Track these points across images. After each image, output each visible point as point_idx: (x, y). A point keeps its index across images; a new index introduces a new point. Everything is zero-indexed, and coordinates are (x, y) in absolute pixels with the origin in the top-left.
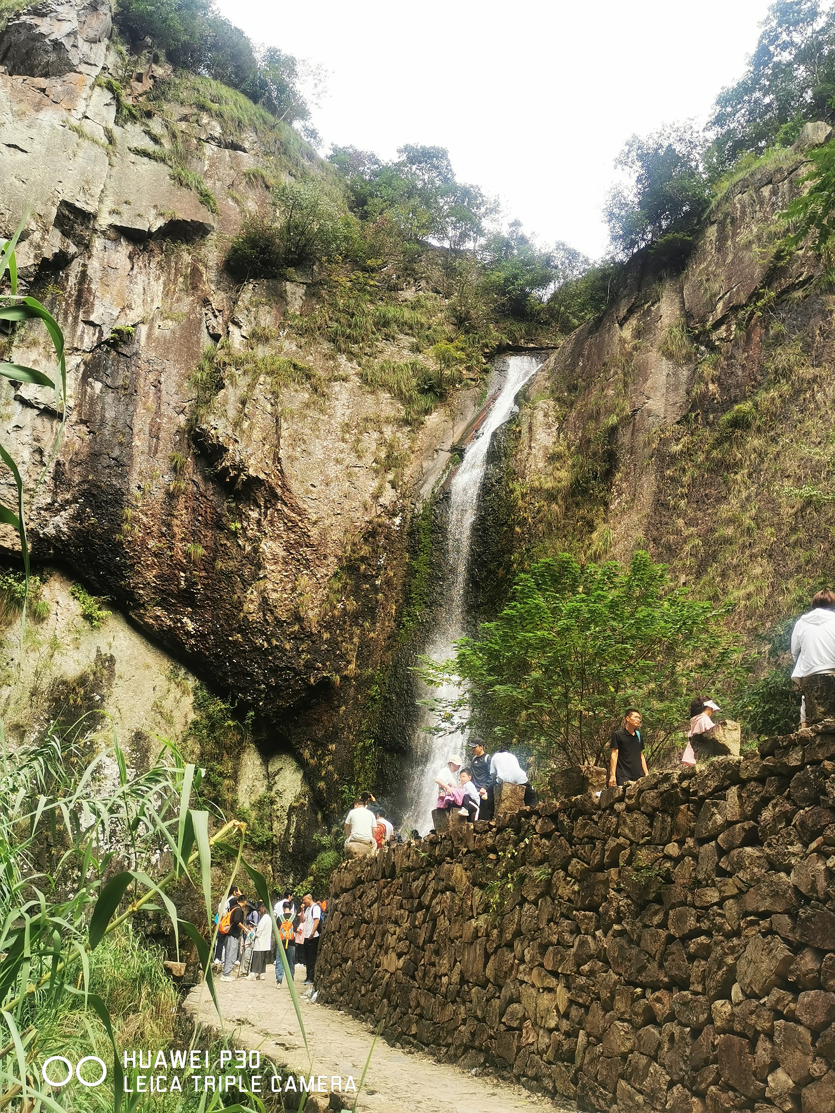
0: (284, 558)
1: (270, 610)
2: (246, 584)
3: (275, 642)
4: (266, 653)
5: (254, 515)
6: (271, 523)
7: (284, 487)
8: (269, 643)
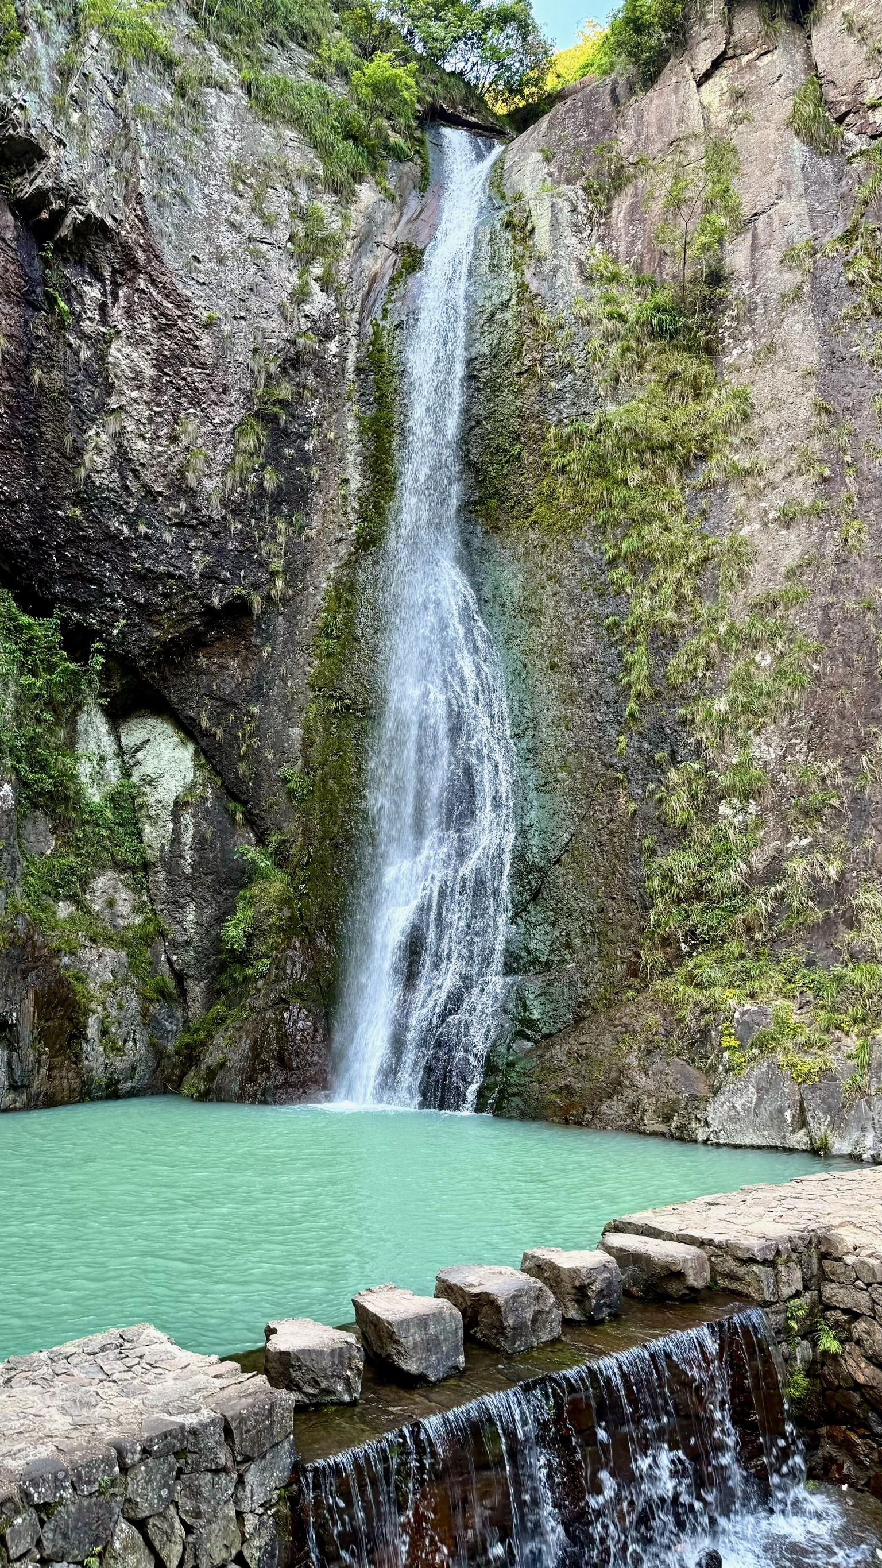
0: (153, 379)
1: (134, 471)
2: (84, 419)
3: (142, 528)
4: (125, 545)
5: (93, 292)
6: (129, 313)
7: (149, 248)
8: (133, 526)
